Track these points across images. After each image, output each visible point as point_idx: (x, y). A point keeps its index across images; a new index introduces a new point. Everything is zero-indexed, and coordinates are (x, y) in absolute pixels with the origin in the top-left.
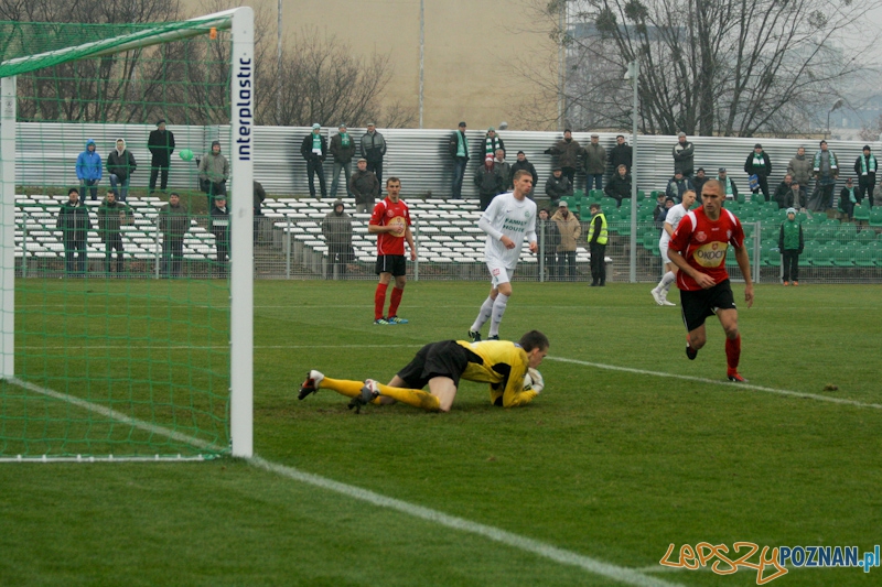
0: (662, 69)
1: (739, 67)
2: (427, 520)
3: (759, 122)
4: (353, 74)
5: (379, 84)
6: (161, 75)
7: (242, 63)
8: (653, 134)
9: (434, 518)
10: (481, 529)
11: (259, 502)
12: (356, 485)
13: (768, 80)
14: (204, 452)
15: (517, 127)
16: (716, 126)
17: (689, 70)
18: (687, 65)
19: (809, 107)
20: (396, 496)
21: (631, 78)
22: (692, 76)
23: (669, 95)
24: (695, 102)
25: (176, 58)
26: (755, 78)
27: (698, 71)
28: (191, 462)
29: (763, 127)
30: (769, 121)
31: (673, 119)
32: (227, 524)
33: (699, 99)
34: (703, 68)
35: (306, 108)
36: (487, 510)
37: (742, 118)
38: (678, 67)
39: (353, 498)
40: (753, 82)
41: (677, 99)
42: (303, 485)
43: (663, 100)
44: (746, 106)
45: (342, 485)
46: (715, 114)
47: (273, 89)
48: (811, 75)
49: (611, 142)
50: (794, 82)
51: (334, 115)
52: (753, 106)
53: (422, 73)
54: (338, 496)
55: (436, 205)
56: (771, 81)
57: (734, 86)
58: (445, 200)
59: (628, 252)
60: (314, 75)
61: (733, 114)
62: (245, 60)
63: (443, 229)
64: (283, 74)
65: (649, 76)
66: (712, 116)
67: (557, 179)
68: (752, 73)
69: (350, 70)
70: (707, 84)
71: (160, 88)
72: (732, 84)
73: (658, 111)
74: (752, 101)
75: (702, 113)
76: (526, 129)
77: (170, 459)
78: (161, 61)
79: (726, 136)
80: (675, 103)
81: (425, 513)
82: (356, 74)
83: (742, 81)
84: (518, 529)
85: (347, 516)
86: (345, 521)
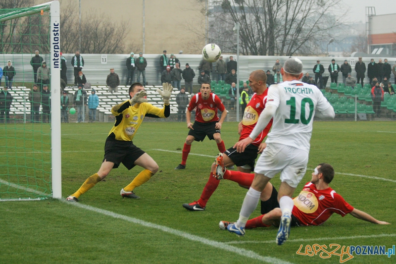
0: (251, 26)
1: (286, 25)
2: (136, 224)
3: (295, 49)
4: (112, 30)
5: (124, 34)
6: (27, 32)
7: (55, 25)
8: (248, 55)
9: (139, 223)
10: (159, 227)
11: (63, 217)
12: (106, 209)
13: (299, 30)
14: (40, 197)
15: (186, 53)
16: (275, 51)
17: (263, 26)
18: (262, 24)
19: (317, 42)
20: (123, 214)
21: (236, 30)
22: (265, 29)
23: (255, 38)
24: (266, 41)
25: (33, 24)
26: (293, 29)
27: (268, 27)
28: (35, 201)
29: (297, 52)
30: (300, 49)
31: (256, 48)
32: (49, 226)
33: (268, 39)
34: (270, 25)
35: (91, 45)
36: (162, 219)
37: (287, 48)
38: (258, 25)
39: (105, 215)
40: (292, 31)
41: (258, 39)
42: (83, 210)
43: (252, 40)
44: (289, 42)
45: (100, 209)
46: (275, 46)
47: (77, 37)
48: (318, 28)
49: (227, 59)
50: (311, 31)
51: (104, 49)
52: (292, 42)
53: (144, 29)
54: (98, 214)
55: (150, 88)
56: (300, 31)
57: (284, 33)
58: (154, 86)
59: (236, 108)
60: (95, 31)
61: (283, 45)
62: (56, 24)
63: (153, 99)
64: (81, 30)
65: (245, 29)
66: (273, 47)
67: (202, 76)
68: (292, 27)
69: (111, 28)
70: (272, 32)
71: (26, 38)
72: (283, 32)
73: (250, 45)
74: (292, 40)
75: (270, 46)
76: (190, 54)
77: (26, 200)
78: (27, 25)
79: (280, 55)
80: (257, 41)
81: (135, 220)
82: (114, 30)
83: (287, 31)
84: (176, 227)
85: (101, 222)
86: (100, 224)
